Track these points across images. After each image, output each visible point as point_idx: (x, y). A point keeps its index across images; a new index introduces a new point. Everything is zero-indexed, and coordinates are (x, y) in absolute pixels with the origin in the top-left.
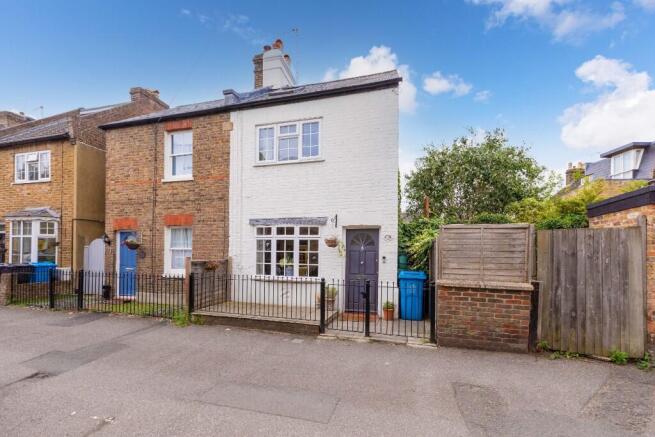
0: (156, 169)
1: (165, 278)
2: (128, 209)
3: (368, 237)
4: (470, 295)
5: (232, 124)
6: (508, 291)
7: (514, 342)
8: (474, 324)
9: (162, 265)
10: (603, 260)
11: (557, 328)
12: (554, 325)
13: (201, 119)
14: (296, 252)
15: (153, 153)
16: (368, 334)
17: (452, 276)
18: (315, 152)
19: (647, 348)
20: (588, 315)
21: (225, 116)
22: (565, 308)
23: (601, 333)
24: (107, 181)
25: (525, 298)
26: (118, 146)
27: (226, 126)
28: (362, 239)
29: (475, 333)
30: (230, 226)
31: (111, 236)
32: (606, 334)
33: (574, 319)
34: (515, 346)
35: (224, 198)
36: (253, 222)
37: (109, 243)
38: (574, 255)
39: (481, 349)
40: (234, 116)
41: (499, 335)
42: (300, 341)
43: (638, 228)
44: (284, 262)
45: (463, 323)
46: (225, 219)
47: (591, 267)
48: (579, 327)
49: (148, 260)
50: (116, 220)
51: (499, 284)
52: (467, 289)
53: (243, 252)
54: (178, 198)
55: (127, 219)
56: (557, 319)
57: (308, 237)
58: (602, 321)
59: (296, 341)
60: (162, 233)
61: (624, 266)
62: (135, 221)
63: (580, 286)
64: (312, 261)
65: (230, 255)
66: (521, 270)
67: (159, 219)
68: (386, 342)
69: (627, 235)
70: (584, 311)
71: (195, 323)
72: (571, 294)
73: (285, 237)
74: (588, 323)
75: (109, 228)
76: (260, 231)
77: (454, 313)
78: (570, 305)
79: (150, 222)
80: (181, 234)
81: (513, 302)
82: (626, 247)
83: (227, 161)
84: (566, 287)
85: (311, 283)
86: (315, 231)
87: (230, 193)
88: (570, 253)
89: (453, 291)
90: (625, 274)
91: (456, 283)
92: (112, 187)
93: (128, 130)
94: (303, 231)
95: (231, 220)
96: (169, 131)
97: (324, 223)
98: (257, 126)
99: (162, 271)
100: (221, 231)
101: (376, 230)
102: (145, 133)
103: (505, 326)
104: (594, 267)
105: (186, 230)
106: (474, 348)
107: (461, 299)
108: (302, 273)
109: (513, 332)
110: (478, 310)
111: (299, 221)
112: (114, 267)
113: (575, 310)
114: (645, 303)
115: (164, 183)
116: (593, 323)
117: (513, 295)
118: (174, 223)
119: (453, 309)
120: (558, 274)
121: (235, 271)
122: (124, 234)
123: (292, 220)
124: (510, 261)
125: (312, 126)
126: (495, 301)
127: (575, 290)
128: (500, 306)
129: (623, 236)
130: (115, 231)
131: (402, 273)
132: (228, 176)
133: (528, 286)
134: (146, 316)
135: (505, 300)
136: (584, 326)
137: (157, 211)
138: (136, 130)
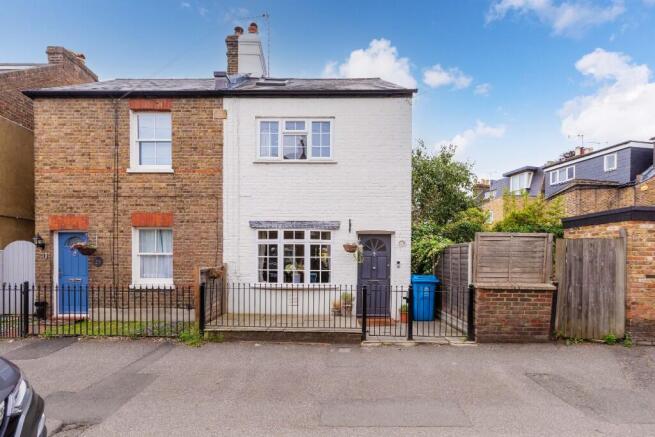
0: (117, 155)
1: (135, 290)
2: (73, 202)
3: (380, 243)
4: (505, 295)
5: (226, 112)
6: (536, 291)
7: (539, 334)
8: (507, 320)
9: (129, 275)
10: (599, 263)
11: (569, 320)
12: (566, 317)
13: (184, 101)
14: (307, 257)
15: (112, 134)
16: (410, 337)
17: (485, 280)
18: (326, 152)
19: (626, 330)
20: (590, 308)
21: (216, 101)
22: (574, 303)
23: (598, 320)
24: (38, 166)
25: (548, 296)
26: (55, 121)
27: (217, 113)
28: (374, 244)
29: (508, 328)
30: (225, 228)
31: (45, 237)
32: (602, 321)
33: (580, 311)
34: (541, 337)
35: (217, 196)
36: (253, 225)
37: (42, 246)
38: (581, 260)
39: (512, 342)
40: (227, 103)
41: (528, 330)
42: (347, 350)
43: (621, 238)
44: (292, 268)
45: (498, 321)
46: (218, 220)
47: (592, 270)
48: (583, 317)
49: (107, 269)
50: (55, 217)
51: (530, 285)
52: (502, 290)
53: (241, 258)
54: (151, 193)
55: (71, 216)
56: (569, 313)
57: (320, 242)
58: (599, 312)
59: (341, 350)
60: (129, 236)
61: (613, 268)
62: (86, 220)
63: (585, 286)
64: (324, 267)
65: (224, 262)
66: (541, 272)
67: (124, 219)
68: (430, 343)
69: (616, 245)
70: (587, 304)
71: (211, 340)
72: (578, 291)
73: (294, 242)
74: (590, 313)
75: (41, 228)
76: (262, 235)
77: (491, 312)
78: (578, 300)
79: (110, 221)
80: (155, 237)
81: (539, 300)
82: (614, 253)
83: (219, 154)
84: (575, 287)
85: (325, 289)
86: (326, 236)
87: (224, 191)
88: (578, 257)
89: (491, 292)
90: (613, 275)
91: (494, 285)
92: (47, 175)
93: (73, 102)
94: (315, 236)
95: (225, 220)
96: (135, 111)
97: (336, 228)
98: (257, 117)
99: (130, 281)
100: (212, 234)
101: (388, 236)
102: (99, 107)
103: (533, 321)
104: (593, 269)
105: (161, 231)
106: (507, 342)
107: (498, 299)
108: (314, 279)
109: (539, 325)
110: (512, 309)
111: (310, 225)
112: (51, 278)
113: (581, 304)
114: (626, 296)
115: (131, 174)
116: (593, 313)
117: (539, 294)
118: (144, 223)
119: (491, 309)
120: (570, 276)
121: (231, 279)
122: (67, 237)
123: (302, 223)
124: (532, 265)
125: (324, 125)
126: (526, 300)
127: (581, 288)
128: (530, 304)
129: (613, 244)
130: (52, 232)
131: (416, 277)
132: (220, 171)
133: (549, 286)
134: (136, 337)
135: (533, 299)
136: (587, 317)
137: (120, 207)
138: (85, 103)
